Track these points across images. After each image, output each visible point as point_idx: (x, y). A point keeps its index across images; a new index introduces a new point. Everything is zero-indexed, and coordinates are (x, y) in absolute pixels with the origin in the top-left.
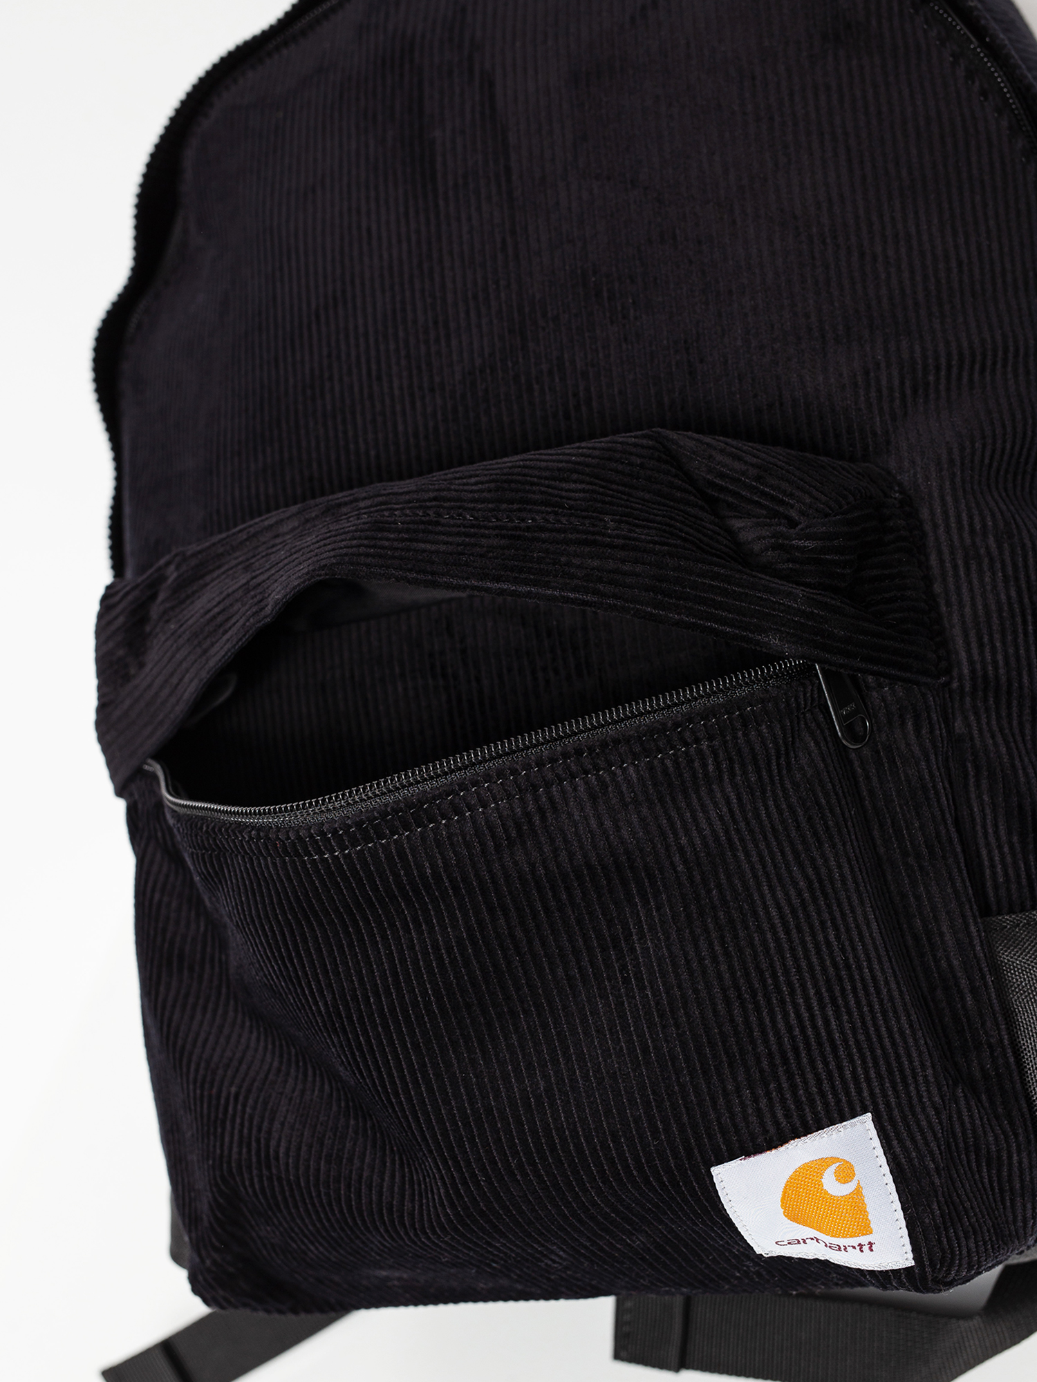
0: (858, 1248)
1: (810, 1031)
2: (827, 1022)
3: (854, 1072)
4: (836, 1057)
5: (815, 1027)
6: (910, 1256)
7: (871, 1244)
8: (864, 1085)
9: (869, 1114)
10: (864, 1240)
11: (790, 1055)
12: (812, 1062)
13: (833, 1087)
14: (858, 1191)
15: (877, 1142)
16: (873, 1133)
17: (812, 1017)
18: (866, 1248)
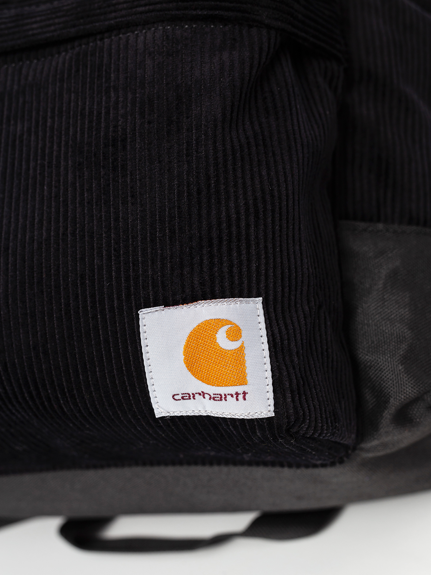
0: (235, 396)
1: (234, 229)
2: (248, 226)
3: (258, 268)
4: (248, 253)
5: (238, 227)
6: (272, 408)
7: (245, 393)
8: (263, 278)
9: (261, 298)
10: (240, 389)
11: (215, 242)
12: (230, 250)
13: (240, 272)
14: (241, 349)
15: (262, 319)
16: (261, 312)
17: (238, 219)
18: (241, 397)
